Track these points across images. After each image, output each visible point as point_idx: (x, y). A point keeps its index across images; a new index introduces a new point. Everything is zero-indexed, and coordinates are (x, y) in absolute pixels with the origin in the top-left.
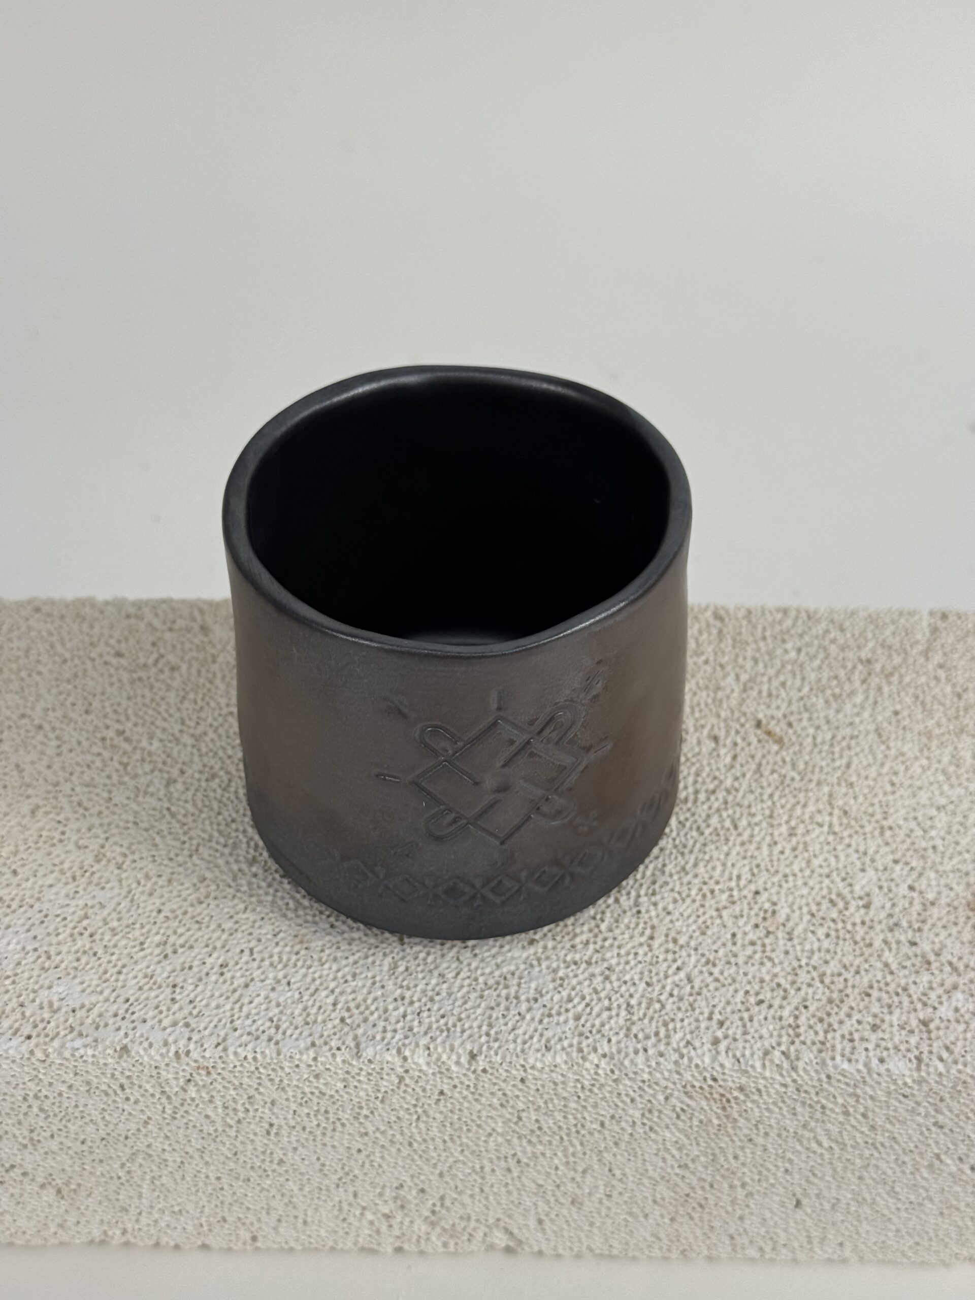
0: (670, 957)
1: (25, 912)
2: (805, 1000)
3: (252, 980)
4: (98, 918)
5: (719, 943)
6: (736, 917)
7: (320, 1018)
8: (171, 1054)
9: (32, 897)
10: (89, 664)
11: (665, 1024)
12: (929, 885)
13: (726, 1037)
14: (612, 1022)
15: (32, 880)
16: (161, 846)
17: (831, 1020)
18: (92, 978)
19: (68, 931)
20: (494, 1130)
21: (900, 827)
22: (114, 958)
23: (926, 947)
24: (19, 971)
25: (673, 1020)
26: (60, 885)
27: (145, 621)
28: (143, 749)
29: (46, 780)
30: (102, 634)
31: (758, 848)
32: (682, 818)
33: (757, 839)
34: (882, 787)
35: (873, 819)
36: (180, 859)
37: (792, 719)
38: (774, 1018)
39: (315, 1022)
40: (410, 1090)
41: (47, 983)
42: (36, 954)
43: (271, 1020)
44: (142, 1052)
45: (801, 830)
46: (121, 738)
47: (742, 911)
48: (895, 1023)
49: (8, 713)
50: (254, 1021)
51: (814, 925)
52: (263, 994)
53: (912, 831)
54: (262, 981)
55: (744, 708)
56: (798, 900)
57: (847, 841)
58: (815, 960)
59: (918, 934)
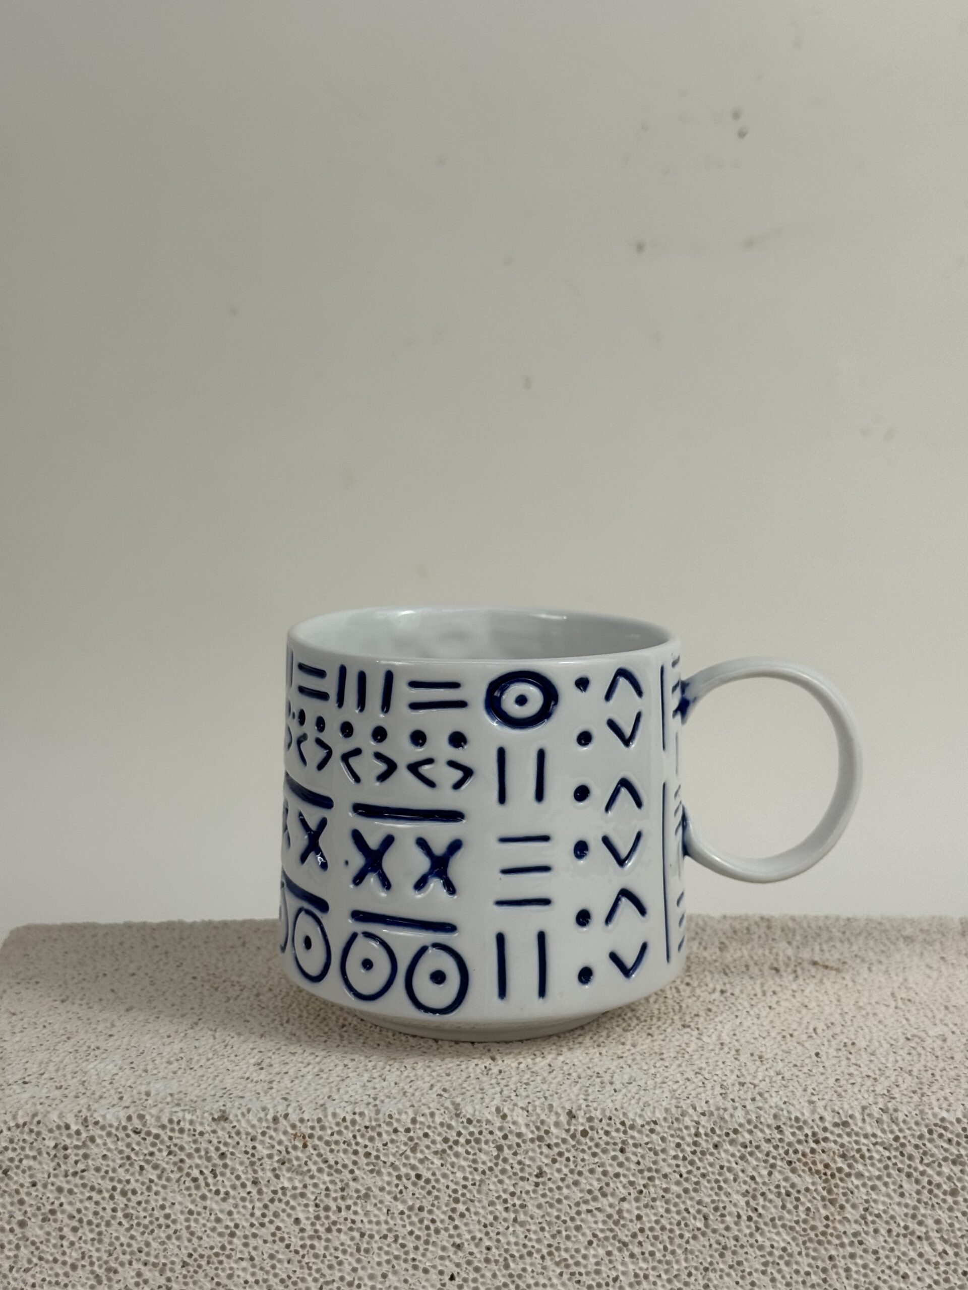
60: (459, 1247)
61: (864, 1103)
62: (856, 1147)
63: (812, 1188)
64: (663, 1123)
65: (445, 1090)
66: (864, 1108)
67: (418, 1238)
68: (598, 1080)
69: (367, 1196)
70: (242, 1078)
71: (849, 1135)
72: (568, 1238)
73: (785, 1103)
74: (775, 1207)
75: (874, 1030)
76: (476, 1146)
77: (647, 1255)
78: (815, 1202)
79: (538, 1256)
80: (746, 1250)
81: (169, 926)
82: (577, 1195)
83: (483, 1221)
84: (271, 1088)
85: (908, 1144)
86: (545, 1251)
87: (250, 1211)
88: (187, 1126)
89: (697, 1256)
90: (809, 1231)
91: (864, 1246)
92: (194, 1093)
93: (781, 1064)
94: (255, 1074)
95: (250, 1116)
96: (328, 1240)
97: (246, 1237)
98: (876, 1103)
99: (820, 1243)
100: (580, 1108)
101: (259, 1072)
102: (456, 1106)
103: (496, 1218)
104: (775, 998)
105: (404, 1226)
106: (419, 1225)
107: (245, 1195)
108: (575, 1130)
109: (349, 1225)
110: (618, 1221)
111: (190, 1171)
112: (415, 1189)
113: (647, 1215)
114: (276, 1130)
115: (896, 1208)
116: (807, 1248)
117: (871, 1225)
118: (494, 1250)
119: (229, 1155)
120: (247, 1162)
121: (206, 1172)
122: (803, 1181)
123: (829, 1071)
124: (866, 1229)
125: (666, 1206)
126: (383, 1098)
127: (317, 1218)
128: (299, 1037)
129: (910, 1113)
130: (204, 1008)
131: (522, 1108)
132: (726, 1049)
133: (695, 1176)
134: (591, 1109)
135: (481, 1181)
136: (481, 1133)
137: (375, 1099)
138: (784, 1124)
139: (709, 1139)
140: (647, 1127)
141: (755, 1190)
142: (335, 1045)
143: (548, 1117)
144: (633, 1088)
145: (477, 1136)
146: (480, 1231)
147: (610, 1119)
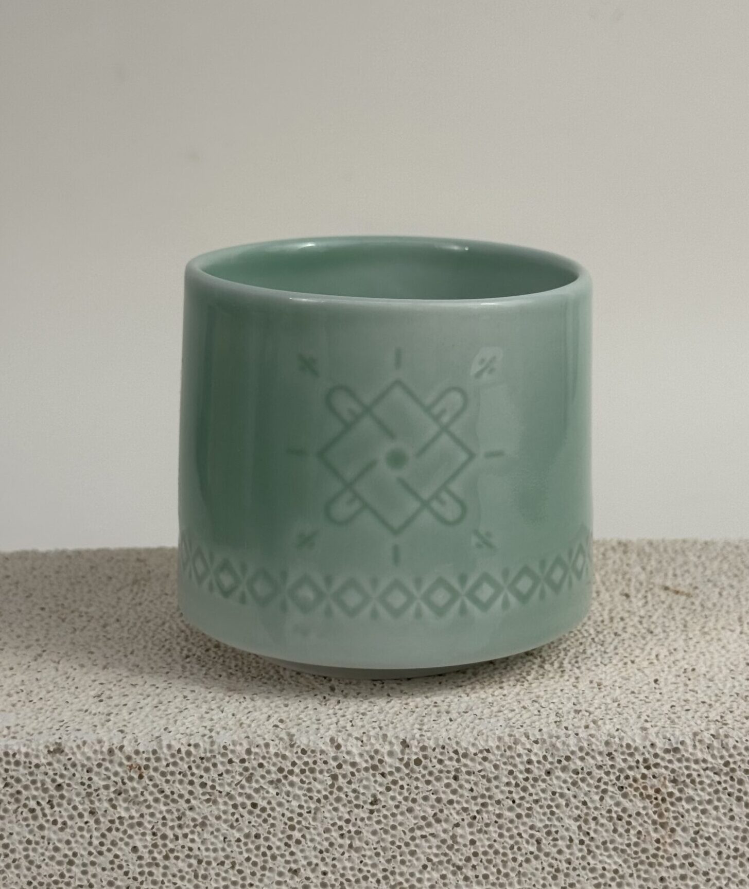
6: (658, 672)
8: (105, 749)
20: (429, 860)
32: (599, 629)
40: (343, 796)
44: (75, 750)
55: (652, 581)
56: (716, 664)
60: (295, 872)
61: (696, 729)
62: (686, 772)
63: (644, 812)
64: (496, 752)
65: (281, 721)
66: (695, 734)
67: (255, 864)
68: (435, 709)
69: (203, 825)
70: (80, 710)
71: (679, 760)
72: (403, 862)
73: (618, 730)
74: (607, 831)
75: (716, 655)
76: (311, 775)
77: (481, 878)
78: (646, 825)
79: (374, 880)
80: (578, 872)
81: (23, 556)
82: (411, 821)
83: (319, 847)
84: (109, 721)
85: (738, 769)
86: (380, 876)
87: (88, 840)
88: (23, 759)
89: (530, 879)
90: (640, 854)
91: (694, 868)
92: (30, 726)
93: (618, 691)
94: (93, 706)
95: (86, 749)
96: (166, 867)
97: (84, 865)
98: (708, 730)
99: (651, 865)
100: (413, 738)
101: (98, 704)
102: (291, 736)
103: (331, 844)
104: (622, 624)
105: (241, 853)
106: (255, 852)
107: (83, 825)
108: (409, 759)
109: (186, 852)
110: (453, 845)
111: (27, 802)
112: (251, 817)
113: (480, 840)
114: (111, 762)
115: (726, 830)
116: (638, 870)
117: (702, 848)
118: (330, 875)
119: (65, 787)
120: (84, 793)
121: (44, 803)
122: (633, 806)
123: (666, 697)
124: (696, 851)
125: (499, 831)
126: (218, 730)
127: (155, 846)
128: (142, 668)
129: (741, 738)
130: (50, 639)
131: (357, 738)
132: (566, 677)
133: (528, 802)
134: (425, 738)
135: (317, 809)
136: (315, 763)
137: (211, 731)
138: (615, 751)
139: (541, 766)
140: (480, 755)
141: (587, 814)
142: (176, 676)
143: (383, 747)
144: (469, 717)
145: (313, 766)
146: (316, 857)
147: (443, 747)
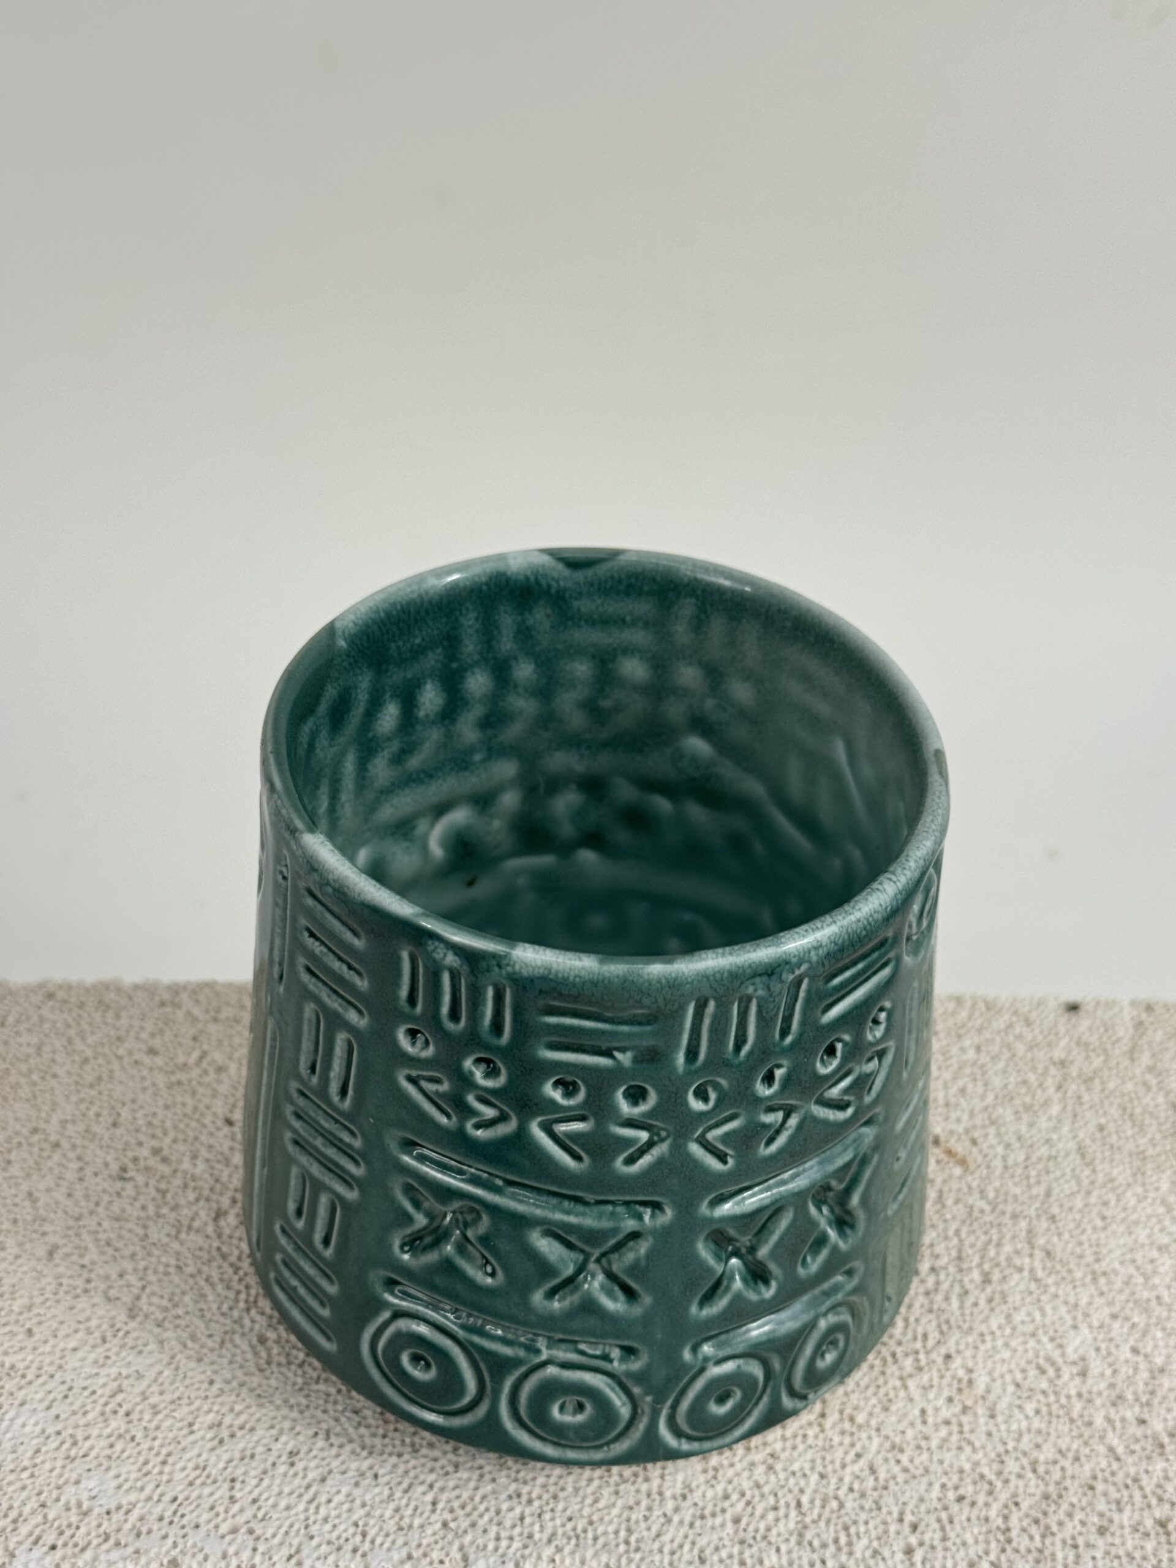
0: (847, 1440)
1: (44, 1384)
2: (1015, 1495)
3: (330, 1472)
4: (136, 1390)
5: (905, 1423)
7: (417, 1522)
9: (51, 1364)
10: (116, 1066)
11: (846, 1528)
12: (1156, 1346)
13: (921, 1544)
14: (781, 1524)
15: (52, 1341)
16: (211, 1298)
17: (1049, 1521)
18: (129, 1470)
19: (98, 1408)
21: (1115, 1272)
22: (157, 1443)
23: (1158, 1426)
24: (38, 1461)
25: (855, 1522)
26: (87, 1348)
27: (184, 1009)
28: (185, 1172)
29: (66, 1213)
30: (131, 1026)
31: (947, 1299)
33: (945, 1286)
34: (1090, 1222)
35: (1084, 1261)
36: (236, 1314)
37: (976, 1134)
38: (978, 1518)
39: (410, 1527)
41: (74, 1476)
42: (60, 1438)
43: (356, 1525)
45: (996, 1276)
46: (158, 1159)
47: (931, 1380)
48: (1126, 1523)
49: (18, 1127)
50: (335, 1526)
51: (1019, 1398)
52: (345, 1490)
53: (1131, 1277)
54: (344, 1473)
57: (1053, 1289)
58: (1026, 1443)
59: (1146, 1409)
